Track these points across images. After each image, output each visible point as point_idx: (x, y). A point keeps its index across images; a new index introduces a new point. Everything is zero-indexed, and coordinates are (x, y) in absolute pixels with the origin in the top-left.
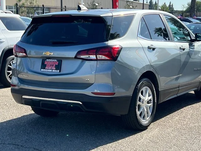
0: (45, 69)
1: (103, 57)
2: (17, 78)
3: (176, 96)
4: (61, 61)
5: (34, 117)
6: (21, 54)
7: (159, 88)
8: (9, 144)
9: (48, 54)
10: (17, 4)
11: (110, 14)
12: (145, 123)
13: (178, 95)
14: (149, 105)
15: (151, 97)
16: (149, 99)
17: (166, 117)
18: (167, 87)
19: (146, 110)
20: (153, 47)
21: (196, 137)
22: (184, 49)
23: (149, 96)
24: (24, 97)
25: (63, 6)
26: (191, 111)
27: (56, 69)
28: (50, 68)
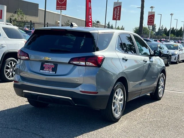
0: (43, 70)
1: (91, 64)
2: (20, 76)
3: (138, 97)
4: (57, 65)
5: (29, 107)
6: (24, 58)
7: (128, 91)
8: (11, 128)
9: (47, 59)
10: (11, 19)
11: (96, 31)
12: (117, 116)
13: (140, 96)
14: (121, 102)
15: (122, 97)
16: (121, 98)
17: (131, 112)
18: (134, 89)
19: (118, 106)
20: (126, 58)
21: (156, 130)
22: (146, 62)
23: (121, 96)
24: (24, 91)
25: (46, 23)
26: (149, 109)
27: (52, 71)
28: (47, 70)
